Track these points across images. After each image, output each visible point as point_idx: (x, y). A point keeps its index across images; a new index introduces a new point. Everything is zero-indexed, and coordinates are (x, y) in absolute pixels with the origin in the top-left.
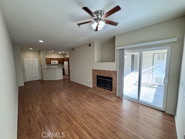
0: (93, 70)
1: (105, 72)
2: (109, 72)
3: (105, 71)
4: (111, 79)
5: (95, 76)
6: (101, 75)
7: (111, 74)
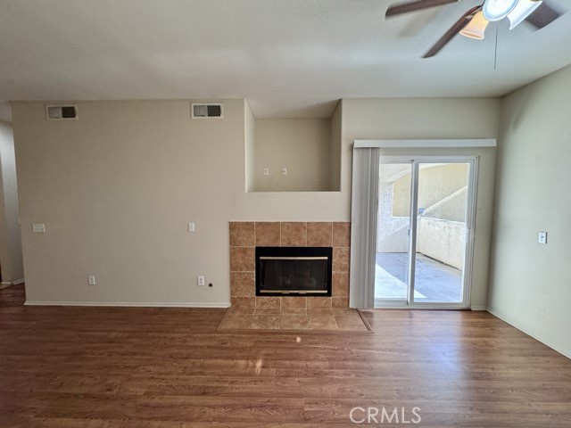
0: (233, 227)
1: (298, 230)
2: (319, 229)
3: (298, 227)
4: (328, 252)
5: (244, 251)
6: (281, 244)
7: (327, 236)
